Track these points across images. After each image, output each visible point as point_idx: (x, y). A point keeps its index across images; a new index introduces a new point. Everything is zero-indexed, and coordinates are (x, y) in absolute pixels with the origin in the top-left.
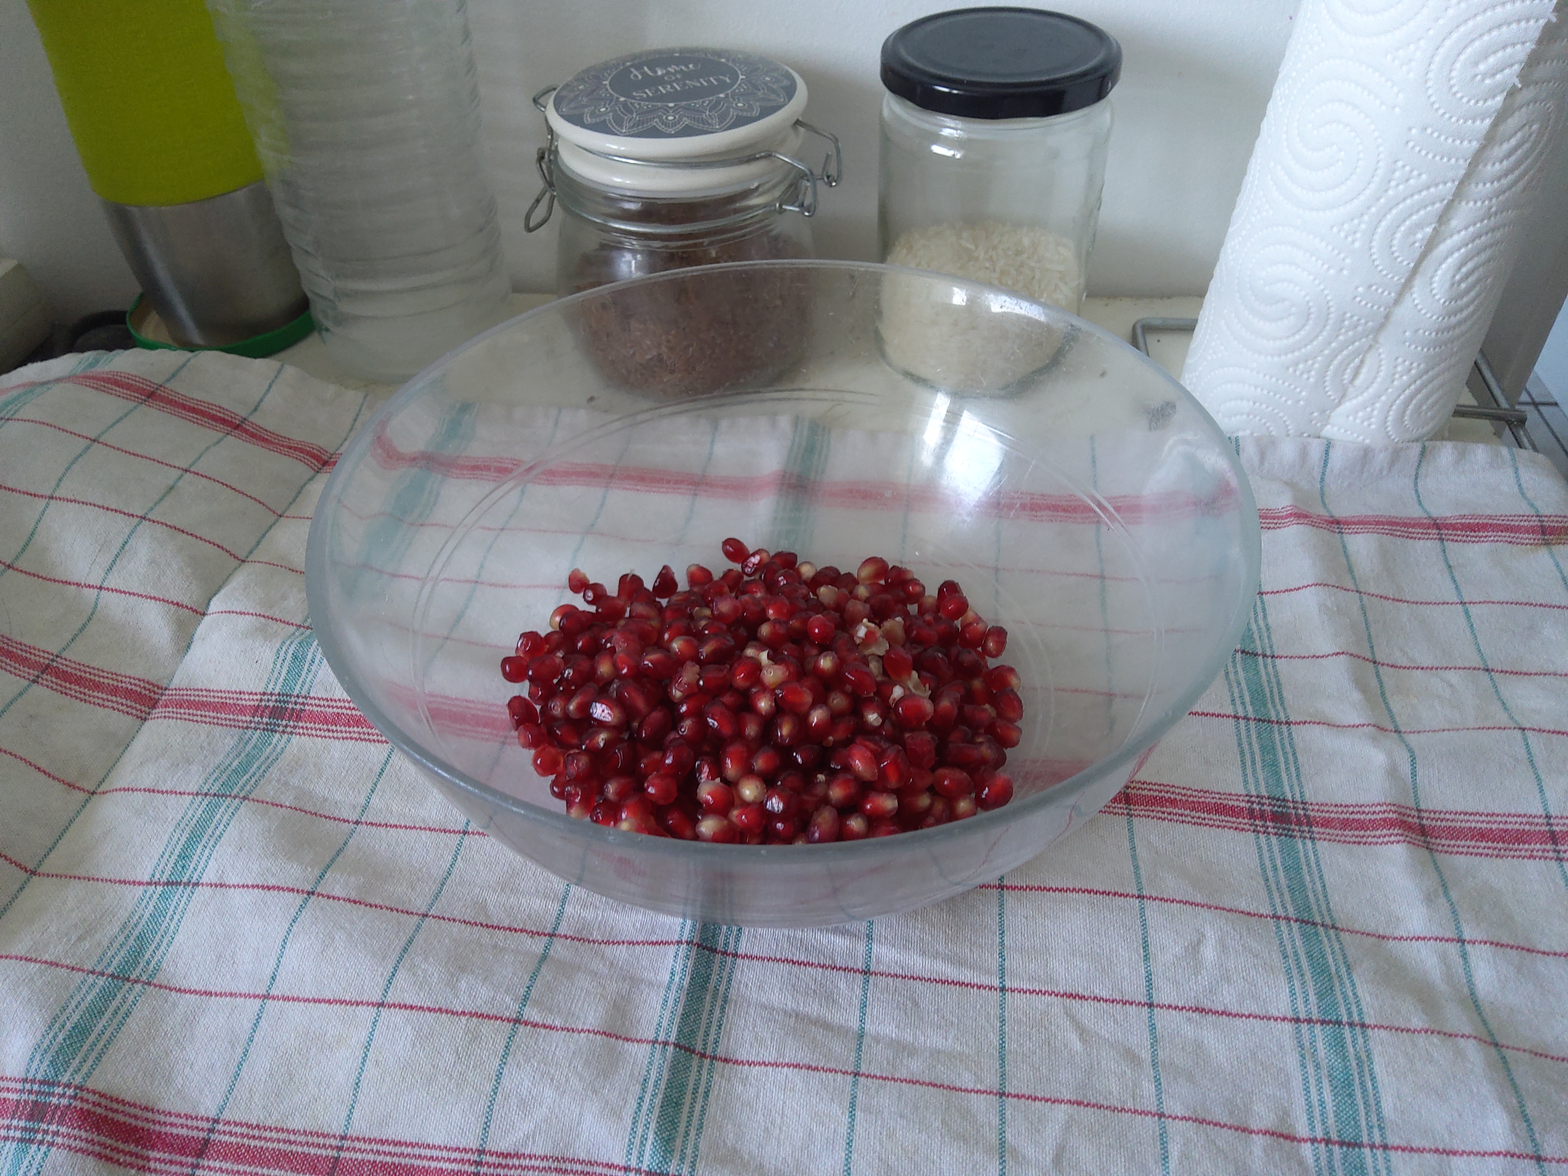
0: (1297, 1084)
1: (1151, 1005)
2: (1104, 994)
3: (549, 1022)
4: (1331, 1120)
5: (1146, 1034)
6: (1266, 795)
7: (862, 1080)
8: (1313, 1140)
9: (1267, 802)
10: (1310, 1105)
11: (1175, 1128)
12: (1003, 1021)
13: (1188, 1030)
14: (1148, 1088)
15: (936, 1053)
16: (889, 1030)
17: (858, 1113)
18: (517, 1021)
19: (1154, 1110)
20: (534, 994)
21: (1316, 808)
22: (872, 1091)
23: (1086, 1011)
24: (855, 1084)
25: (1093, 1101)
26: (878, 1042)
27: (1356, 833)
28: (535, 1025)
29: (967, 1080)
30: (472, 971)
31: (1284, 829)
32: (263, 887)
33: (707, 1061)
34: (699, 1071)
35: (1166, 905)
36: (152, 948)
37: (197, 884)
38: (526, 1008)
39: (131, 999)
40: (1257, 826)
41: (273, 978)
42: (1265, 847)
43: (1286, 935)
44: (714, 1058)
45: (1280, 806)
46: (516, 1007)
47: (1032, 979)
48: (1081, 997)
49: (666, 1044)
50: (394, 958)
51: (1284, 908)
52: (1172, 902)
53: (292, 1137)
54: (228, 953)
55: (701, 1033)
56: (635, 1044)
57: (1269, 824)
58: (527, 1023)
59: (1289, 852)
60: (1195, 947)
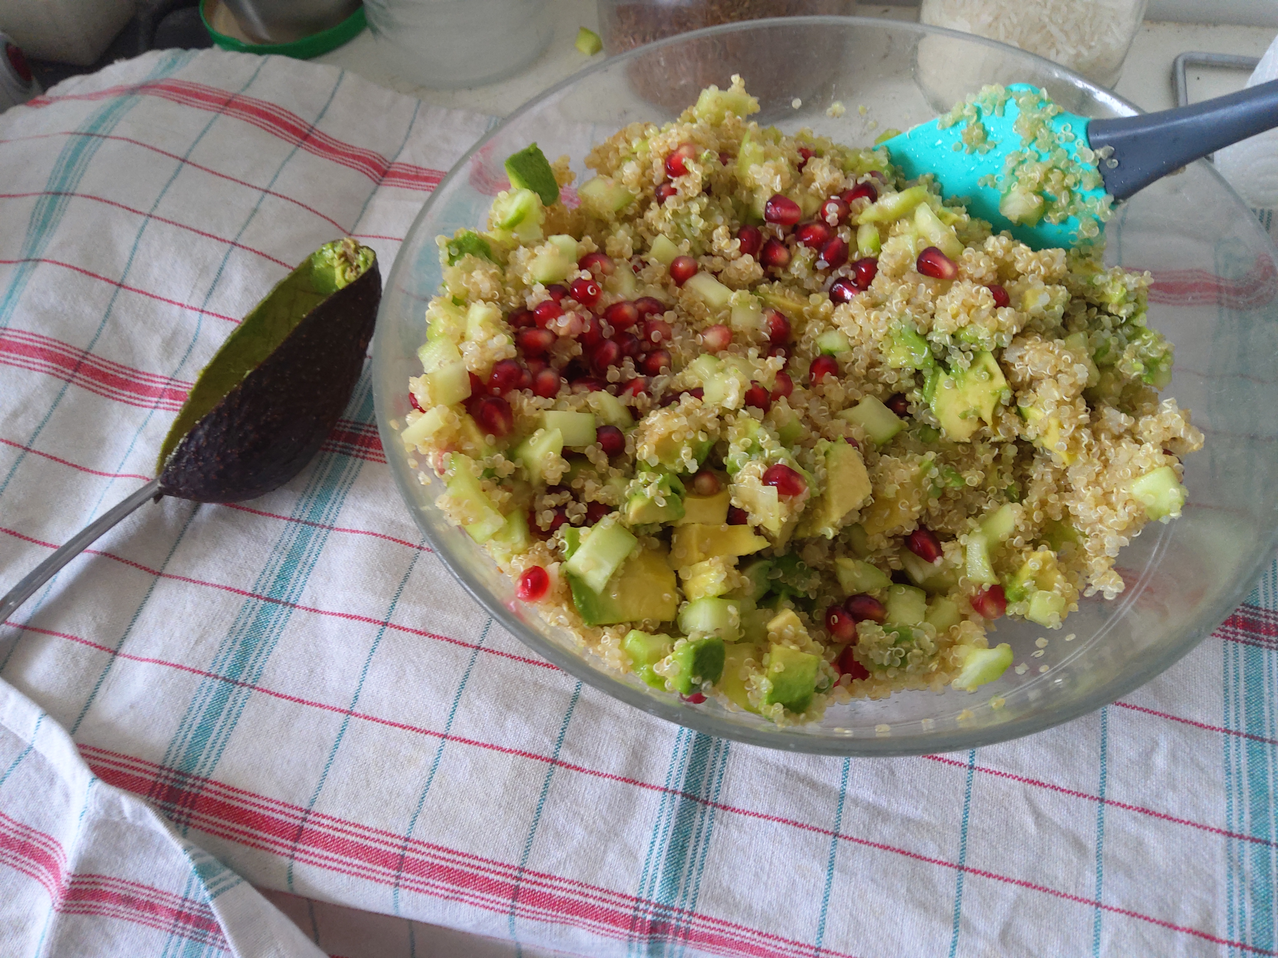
0: (1222, 890)
1: (1102, 800)
2: (1062, 785)
3: (579, 764)
4: (1248, 928)
5: (1094, 827)
6: (1241, 601)
7: (841, 840)
8: (1231, 944)
9: (1241, 608)
10: (1230, 911)
11: (1108, 917)
12: (968, 797)
13: (1132, 828)
14: (1090, 878)
15: (907, 821)
16: (867, 795)
17: (835, 873)
18: (553, 761)
19: (1093, 899)
20: (567, 736)
22: (849, 853)
23: (1043, 797)
24: (834, 844)
25: (1040, 884)
26: (857, 805)
28: (568, 766)
29: (931, 851)
30: (517, 710)
31: (1253, 638)
32: (348, 616)
33: (709, 807)
34: (702, 817)
35: (1127, 711)
36: (255, 654)
37: (294, 606)
38: (561, 750)
39: (240, 701)
40: (1227, 631)
41: (356, 698)
42: (1231, 654)
43: (1232, 751)
44: (715, 805)
45: (1252, 614)
46: (553, 748)
47: (999, 761)
48: (1041, 784)
49: (674, 792)
50: (454, 693)
51: (1237, 722)
52: (1133, 708)
53: (367, 834)
54: (319, 670)
55: (705, 782)
56: (650, 790)
57: (1239, 630)
58: (561, 764)
59: (1253, 662)
60: (1148, 754)
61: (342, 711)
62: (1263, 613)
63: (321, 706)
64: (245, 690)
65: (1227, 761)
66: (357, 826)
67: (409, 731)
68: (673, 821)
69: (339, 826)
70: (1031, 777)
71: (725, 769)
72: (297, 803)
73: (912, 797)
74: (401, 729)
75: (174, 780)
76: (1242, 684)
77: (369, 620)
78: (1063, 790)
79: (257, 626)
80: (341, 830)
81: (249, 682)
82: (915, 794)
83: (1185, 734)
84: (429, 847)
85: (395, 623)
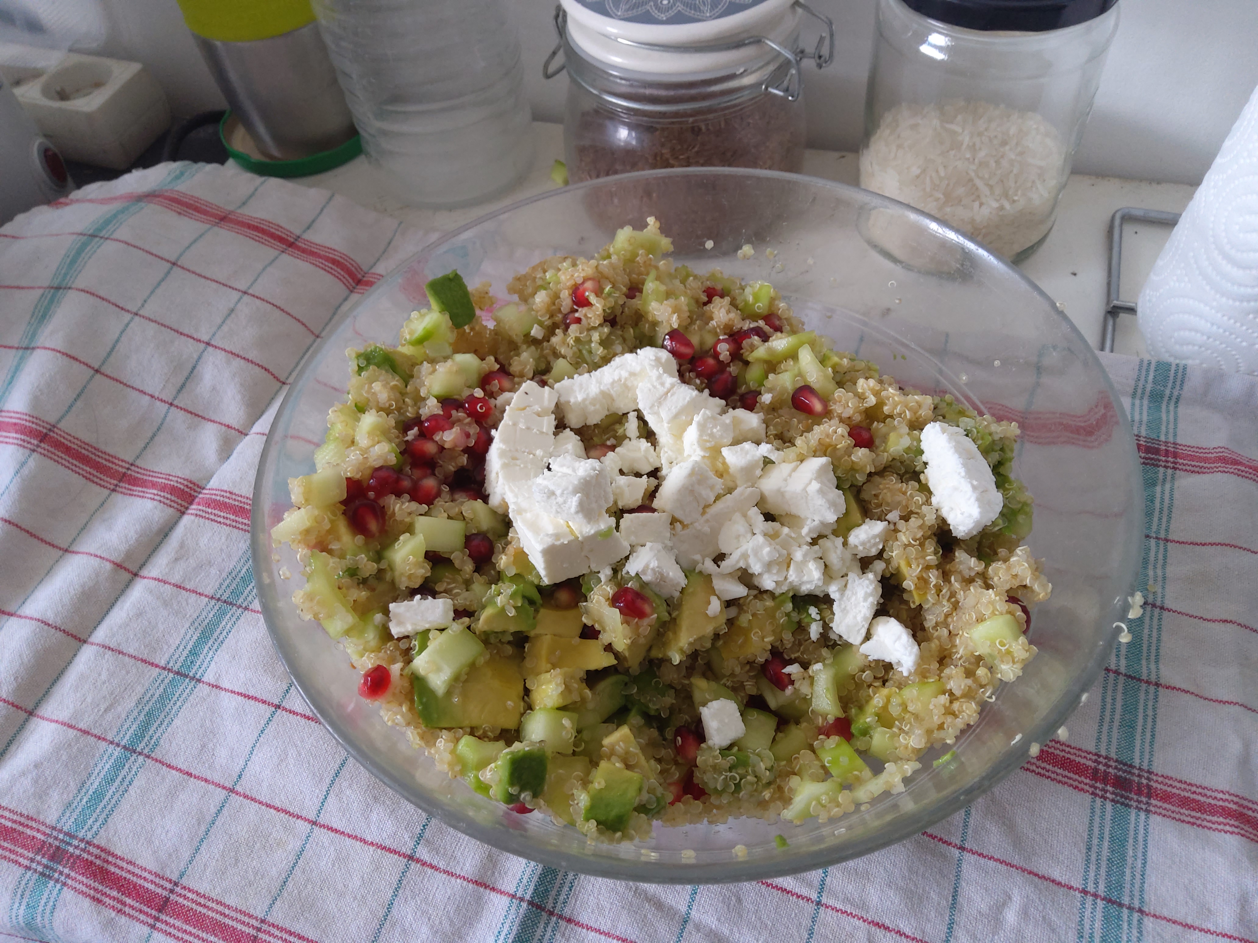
2: (907, 931)
3: (435, 863)
6: (1115, 757)
9: (1113, 764)
12: (811, 933)
16: (711, 921)
18: (411, 858)
20: (427, 834)
21: (1160, 779)
27: (1193, 813)
28: (424, 864)
30: (384, 802)
31: (1122, 796)
32: (245, 696)
33: (554, 919)
34: (545, 928)
35: (982, 861)
36: (156, 725)
37: (199, 681)
38: (419, 847)
39: (134, 769)
40: (1096, 788)
41: (240, 776)
42: (1098, 811)
43: (1088, 914)
44: (560, 917)
45: (1125, 771)
46: (411, 844)
47: (847, 900)
48: (887, 928)
49: (522, 899)
50: (328, 781)
51: (1096, 883)
52: (990, 859)
53: (227, 912)
54: (211, 745)
55: (554, 893)
56: (499, 895)
57: (1109, 788)
58: (418, 861)
59: (1120, 822)
60: (999, 908)
61: (224, 788)
62: (1137, 772)
63: (206, 781)
64: (141, 758)
65: (1081, 923)
66: (219, 903)
67: (282, 815)
68: (515, 929)
69: (202, 901)
70: (877, 919)
71: (576, 881)
72: (168, 874)
73: (755, 927)
74: (275, 812)
75: (62, 841)
76: (1106, 844)
77: (264, 702)
78: (907, 937)
79: (164, 698)
80: (204, 906)
81: (146, 751)
82: (758, 925)
83: (1040, 890)
84: (281, 931)
85: (287, 707)
